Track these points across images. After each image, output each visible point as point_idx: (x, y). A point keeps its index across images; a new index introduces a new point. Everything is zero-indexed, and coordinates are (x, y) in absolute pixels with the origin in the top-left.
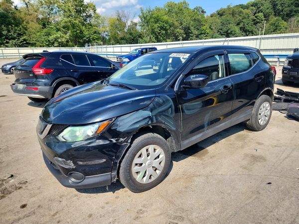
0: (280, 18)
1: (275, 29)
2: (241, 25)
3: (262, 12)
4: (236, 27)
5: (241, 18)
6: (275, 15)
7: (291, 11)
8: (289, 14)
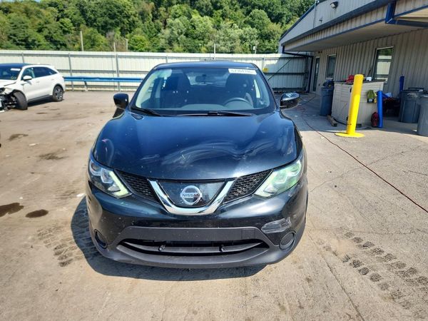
0: (96, 30)
1: (92, 45)
2: (46, 32)
3: (68, 17)
4: (38, 34)
5: (42, 22)
6: (87, 25)
7: (106, 23)
8: (105, 26)
